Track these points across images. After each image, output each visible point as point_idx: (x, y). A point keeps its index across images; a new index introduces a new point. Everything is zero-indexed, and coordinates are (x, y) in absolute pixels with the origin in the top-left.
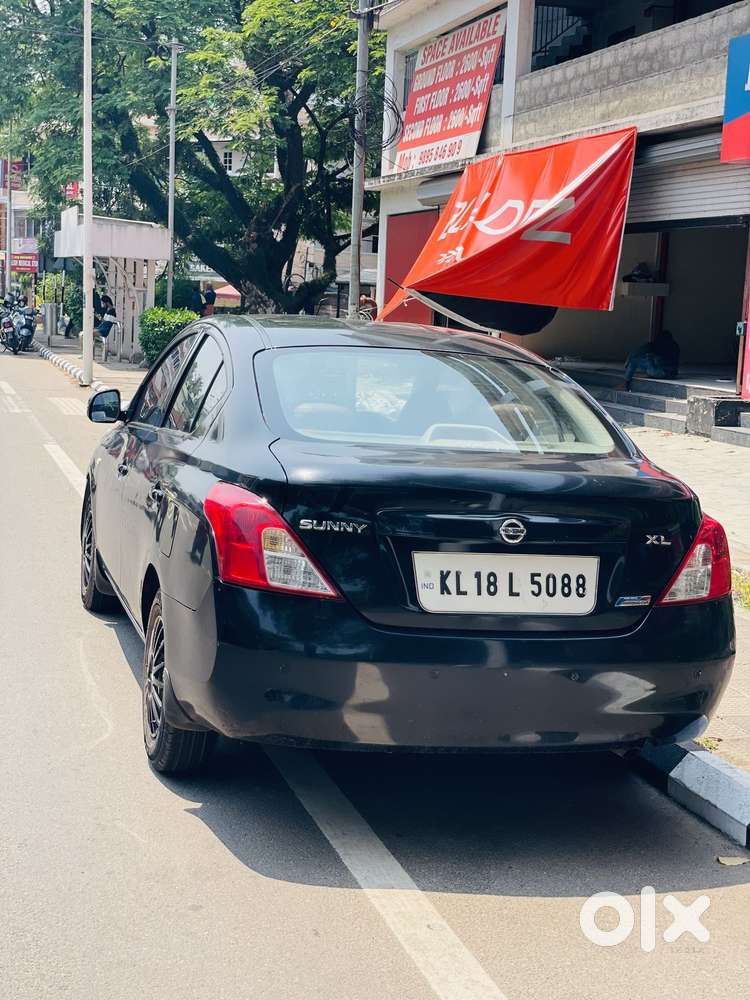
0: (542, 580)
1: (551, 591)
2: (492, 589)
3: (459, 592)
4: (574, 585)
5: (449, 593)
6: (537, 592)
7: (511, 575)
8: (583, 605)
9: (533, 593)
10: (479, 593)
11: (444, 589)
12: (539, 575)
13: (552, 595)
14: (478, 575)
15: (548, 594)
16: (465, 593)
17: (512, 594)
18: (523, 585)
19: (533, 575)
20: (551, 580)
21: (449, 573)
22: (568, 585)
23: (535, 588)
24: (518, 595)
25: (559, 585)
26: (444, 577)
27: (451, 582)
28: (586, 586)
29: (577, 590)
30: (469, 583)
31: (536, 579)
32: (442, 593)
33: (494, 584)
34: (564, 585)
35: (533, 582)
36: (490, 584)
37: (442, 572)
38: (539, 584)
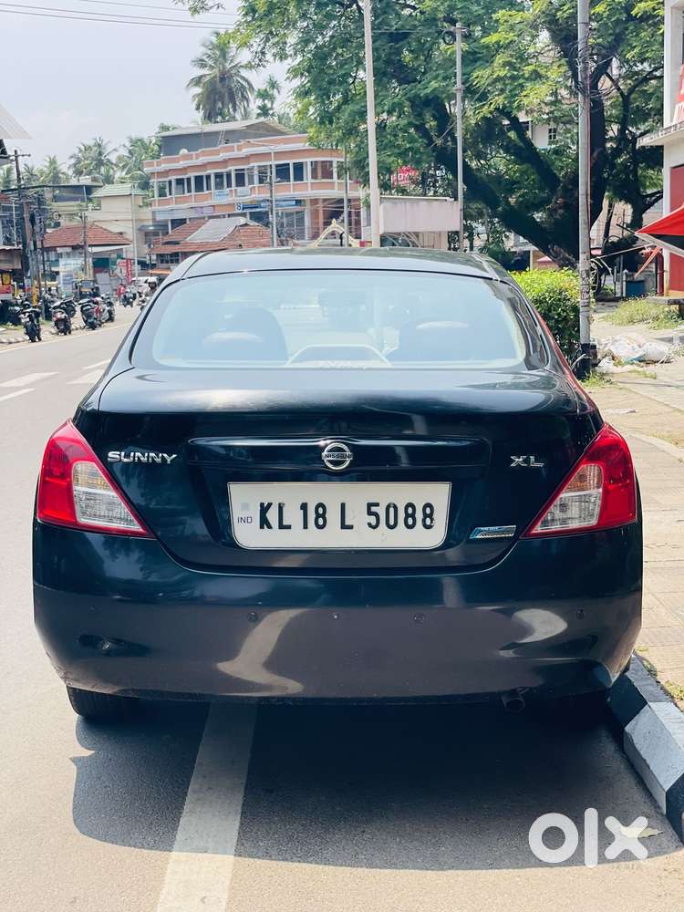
0: (381, 511)
1: (392, 523)
2: (321, 521)
3: (282, 526)
4: (419, 516)
5: (270, 527)
6: (374, 523)
7: (343, 506)
8: (431, 537)
9: (370, 525)
10: (305, 526)
11: (264, 522)
12: (377, 505)
13: (392, 527)
14: (304, 507)
15: (388, 526)
16: (289, 527)
17: (344, 526)
18: (358, 516)
19: (370, 505)
20: (392, 510)
21: (270, 505)
22: (413, 516)
23: (373, 520)
24: (351, 527)
25: (401, 515)
26: (264, 509)
27: (272, 516)
28: (435, 516)
29: (424, 521)
30: (294, 517)
31: (373, 509)
32: (262, 527)
33: (323, 516)
34: (407, 516)
35: (370, 513)
36: (318, 516)
37: (262, 505)
38: (376, 515)
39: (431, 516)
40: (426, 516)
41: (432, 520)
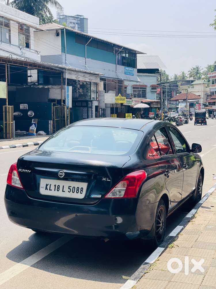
0: (71, 188)
1: (73, 191)
2: (58, 190)
4: (80, 190)
7: (63, 186)
8: (81, 196)
9: (69, 191)
10: (55, 190)
11: (46, 188)
12: (71, 187)
14: (55, 186)
16: (51, 190)
17: (63, 191)
18: (66, 189)
19: (69, 187)
20: (74, 188)
21: (48, 184)
23: (69, 190)
24: (64, 192)
25: (76, 190)
26: (47, 185)
27: (48, 187)
29: (81, 192)
30: (53, 188)
31: (70, 188)
32: (46, 190)
33: (59, 188)
34: (77, 190)
35: (69, 189)
36: (58, 188)
37: (47, 184)
38: (70, 189)
39: (82, 191)
40: (81, 190)
41: (82, 192)
